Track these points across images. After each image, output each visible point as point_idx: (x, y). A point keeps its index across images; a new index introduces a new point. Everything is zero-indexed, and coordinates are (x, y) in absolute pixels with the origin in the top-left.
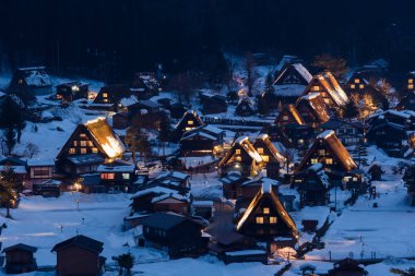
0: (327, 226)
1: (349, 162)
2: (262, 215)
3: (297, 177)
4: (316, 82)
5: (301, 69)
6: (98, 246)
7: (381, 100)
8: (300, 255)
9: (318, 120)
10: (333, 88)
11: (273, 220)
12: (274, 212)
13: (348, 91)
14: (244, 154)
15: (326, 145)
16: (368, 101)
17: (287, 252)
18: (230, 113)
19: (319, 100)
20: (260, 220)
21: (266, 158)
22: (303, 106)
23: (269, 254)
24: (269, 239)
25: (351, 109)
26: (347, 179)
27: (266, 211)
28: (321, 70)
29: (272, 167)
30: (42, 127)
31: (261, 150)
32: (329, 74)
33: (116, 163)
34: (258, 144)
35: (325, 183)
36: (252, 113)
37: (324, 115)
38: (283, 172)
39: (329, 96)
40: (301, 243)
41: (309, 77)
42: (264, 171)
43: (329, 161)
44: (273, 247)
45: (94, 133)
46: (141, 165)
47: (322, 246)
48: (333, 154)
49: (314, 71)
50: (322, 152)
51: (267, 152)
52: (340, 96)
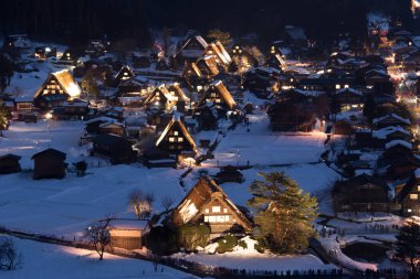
0: (216, 143)
1: (231, 101)
2: (173, 136)
3: (196, 111)
4: (210, 48)
5: (201, 40)
6: (63, 156)
7: (252, 59)
8: (198, 163)
9: (211, 73)
10: (221, 52)
11: (180, 139)
12: (181, 134)
13: (231, 55)
14: (162, 95)
15: (216, 90)
16: (245, 61)
17: (189, 161)
18: (152, 69)
19: (212, 60)
20: (172, 140)
21: (176, 99)
22: (202, 64)
23: (177, 161)
24: (178, 152)
25: (233, 66)
26: (230, 113)
27: (176, 133)
28: (214, 40)
29: (180, 104)
30: (24, 75)
31: (173, 93)
32: (219, 43)
33: (76, 101)
34: (171, 89)
35: (216, 115)
36: (167, 68)
37: (215, 71)
38: (187, 107)
39: (219, 57)
40: (198, 155)
41: (206, 45)
42: (175, 107)
43: (218, 101)
44: (180, 158)
45: (60, 80)
46: (92, 103)
47: (212, 157)
48: (220, 96)
49: (208, 41)
50: (214, 95)
51: (177, 94)
52: (226, 58)
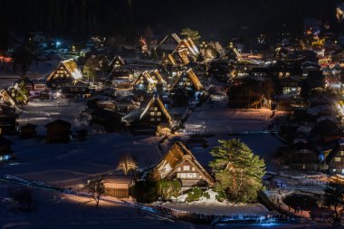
0: (187, 117)
1: (199, 84)
2: (153, 111)
3: (171, 91)
4: (183, 43)
5: (176, 36)
6: (69, 125)
7: (215, 52)
8: (173, 132)
9: (183, 63)
10: (191, 46)
11: (159, 114)
12: (160, 110)
13: (199, 48)
14: (145, 79)
15: (187, 76)
16: (209, 53)
17: (165, 131)
18: (137, 59)
19: (184, 53)
20: (152, 114)
21: (156, 82)
22: (176, 55)
23: (156, 129)
24: (157, 123)
25: (200, 58)
26: (197, 93)
27: (156, 109)
28: (185, 37)
29: (159, 86)
30: (40, 63)
31: (154, 77)
32: (189, 39)
33: (79, 83)
34: (152, 74)
35: (187, 95)
36: (150, 58)
37: (186, 60)
38: (165, 89)
39: (189, 50)
40: (173, 126)
41: (179, 41)
42: (155, 88)
43: (189, 84)
44: (159, 128)
45: (67, 68)
46: (92, 84)
47: (184, 128)
48: (191, 80)
49: (182, 37)
50: (185, 79)
51: (157, 78)
52: (195, 50)
